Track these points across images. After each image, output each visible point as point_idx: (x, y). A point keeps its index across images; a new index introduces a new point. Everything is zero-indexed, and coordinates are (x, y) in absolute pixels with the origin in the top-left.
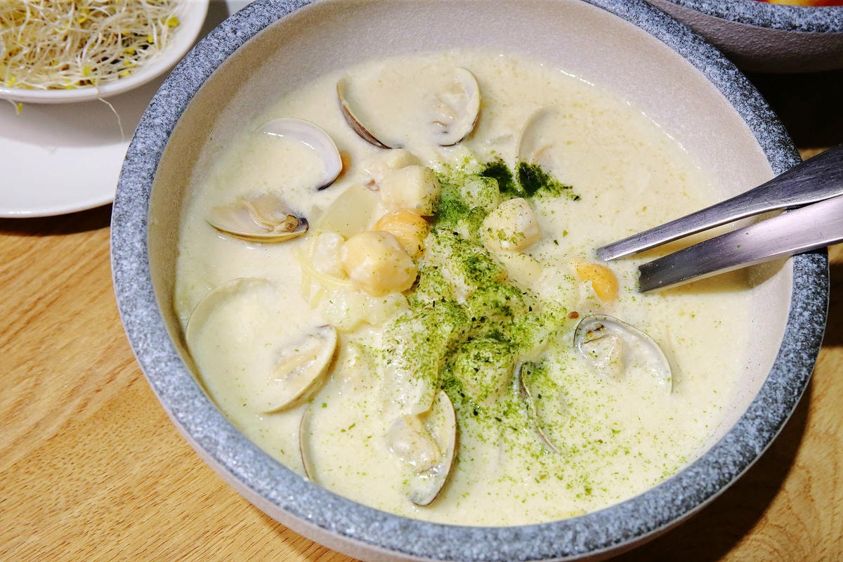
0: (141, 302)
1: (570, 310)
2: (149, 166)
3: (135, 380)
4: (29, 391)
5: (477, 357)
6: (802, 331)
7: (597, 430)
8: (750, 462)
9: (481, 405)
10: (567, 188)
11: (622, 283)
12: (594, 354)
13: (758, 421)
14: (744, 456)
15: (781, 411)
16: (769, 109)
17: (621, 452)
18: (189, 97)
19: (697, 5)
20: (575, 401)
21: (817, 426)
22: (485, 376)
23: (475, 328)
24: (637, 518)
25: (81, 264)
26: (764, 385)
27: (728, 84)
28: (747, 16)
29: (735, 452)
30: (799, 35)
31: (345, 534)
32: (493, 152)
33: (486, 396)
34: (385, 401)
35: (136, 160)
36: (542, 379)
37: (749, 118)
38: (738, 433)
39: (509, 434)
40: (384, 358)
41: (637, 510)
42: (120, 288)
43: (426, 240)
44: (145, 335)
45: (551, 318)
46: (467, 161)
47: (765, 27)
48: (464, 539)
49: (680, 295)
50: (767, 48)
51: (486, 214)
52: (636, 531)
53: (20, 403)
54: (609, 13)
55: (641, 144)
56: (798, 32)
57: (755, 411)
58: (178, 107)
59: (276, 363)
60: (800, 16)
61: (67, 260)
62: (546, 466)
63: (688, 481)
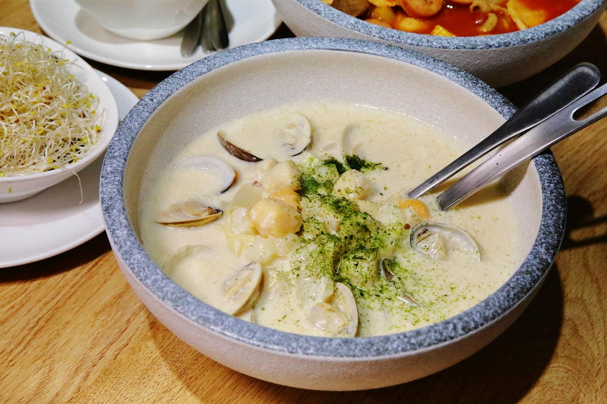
0: (135, 251)
1: (404, 224)
2: (118, 178)
3: (118, 354)
4: (45, 375)
5: (355, 258)
6: (552, 195)
7: (441, 289)
8: (547, 267)
9: (364, 289)
10: (378, 164)
11: (430, 208)
12: (426, 248)
13: (544, 245)
14: (543, 265)
15: (556, 238)
16: (491, 88)
17: (461, 299)
18: (133, 139)
19: (430, 44)
20: (422, 277)
21: (569, 295)
22: (363, 268)
23: (348, 244)
24: (490, 310)
25: (63, 292)
26: (540, 227)
27: (462, 79)
28: (461, 44)
29: (536, 263)
30: (494, 51)
31: (307, 354)
32: (326, 154)
33: (366, 282)
34: (302, 299)
35: (109, 176)
36: (397, 269)
37: (481, 94)
38: (535, 254)
39: (386, 302)
40: (294, 274)
41: (488, 305)
42: (119, 246)
43: (301, 203)
44: (144, 269)
45: (394, 230)
46: (312, 160)
47: (473, 49)
48: (385, 341)
49: (467, 208)
50: (477, 64)
51: (333, 185)
52: (491, 316)
53: (42, 383)
54: (379, 57)
55: (415, 134)
56: (493, 49)
57: (540, 240)
58: (127, 145)
59: (225, 290)
60: (492, 40)
61: (53, 292)
62: (417, 315)
63: (513, 283)
